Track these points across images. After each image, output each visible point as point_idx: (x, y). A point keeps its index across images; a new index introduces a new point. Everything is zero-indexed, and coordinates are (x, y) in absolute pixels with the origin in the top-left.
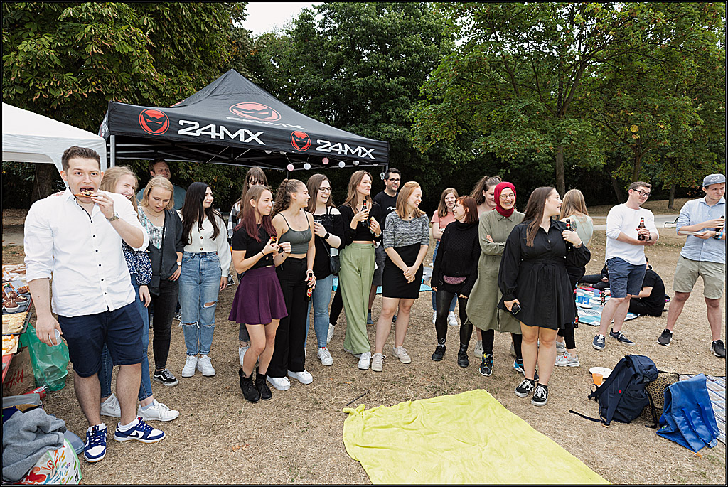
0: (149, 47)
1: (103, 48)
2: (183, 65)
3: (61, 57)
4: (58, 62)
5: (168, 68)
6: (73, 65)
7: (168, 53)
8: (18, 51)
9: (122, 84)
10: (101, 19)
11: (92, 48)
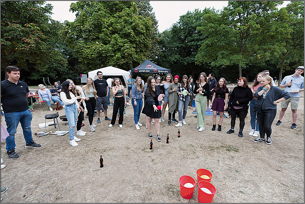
0: (135, 51)
1: (128, 53)
2: (141, 51)
3: (121, 56)
4: (121, 57)
5: (138, 53)
6: (123, 57)
7: (138, 50)
8: (116, 57)
9: (131, 59)
10: (127, 49)
11: (126, 54)
